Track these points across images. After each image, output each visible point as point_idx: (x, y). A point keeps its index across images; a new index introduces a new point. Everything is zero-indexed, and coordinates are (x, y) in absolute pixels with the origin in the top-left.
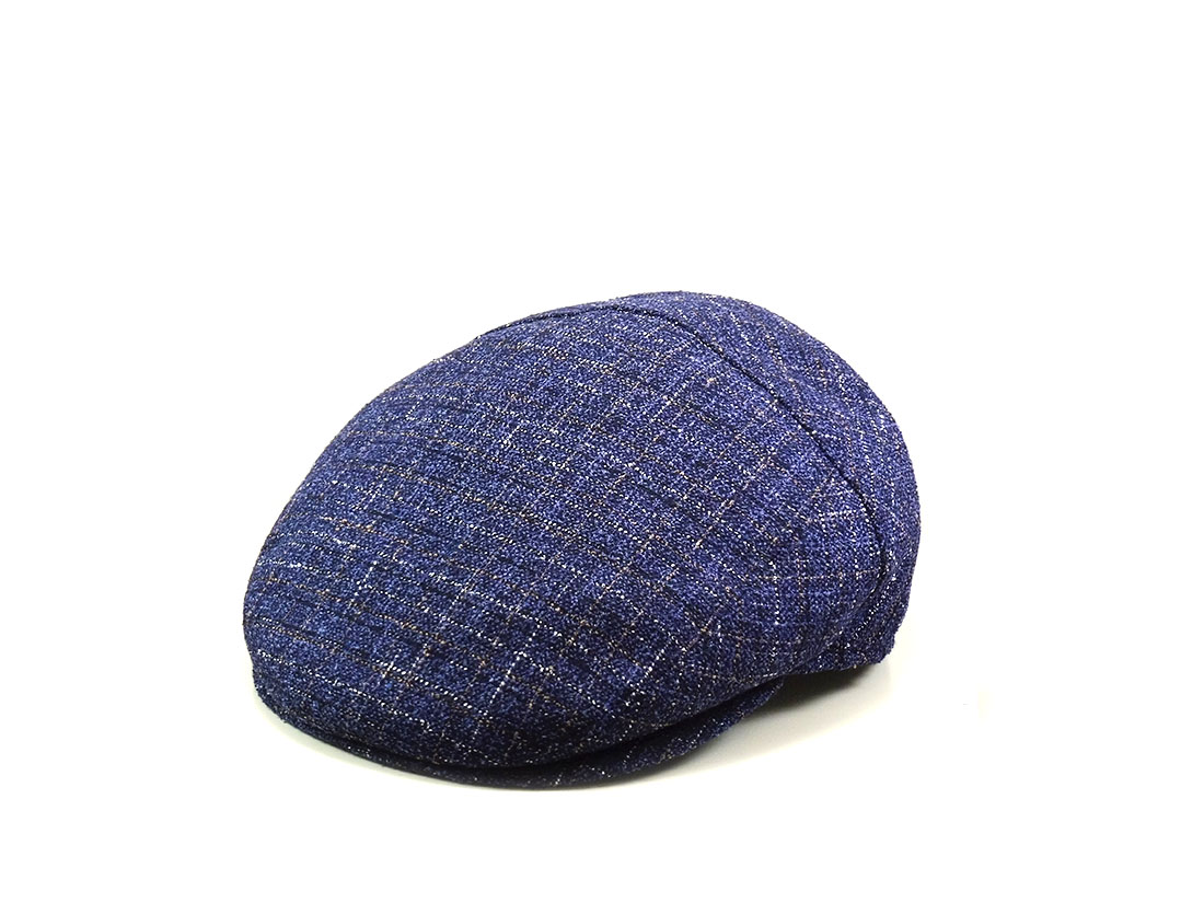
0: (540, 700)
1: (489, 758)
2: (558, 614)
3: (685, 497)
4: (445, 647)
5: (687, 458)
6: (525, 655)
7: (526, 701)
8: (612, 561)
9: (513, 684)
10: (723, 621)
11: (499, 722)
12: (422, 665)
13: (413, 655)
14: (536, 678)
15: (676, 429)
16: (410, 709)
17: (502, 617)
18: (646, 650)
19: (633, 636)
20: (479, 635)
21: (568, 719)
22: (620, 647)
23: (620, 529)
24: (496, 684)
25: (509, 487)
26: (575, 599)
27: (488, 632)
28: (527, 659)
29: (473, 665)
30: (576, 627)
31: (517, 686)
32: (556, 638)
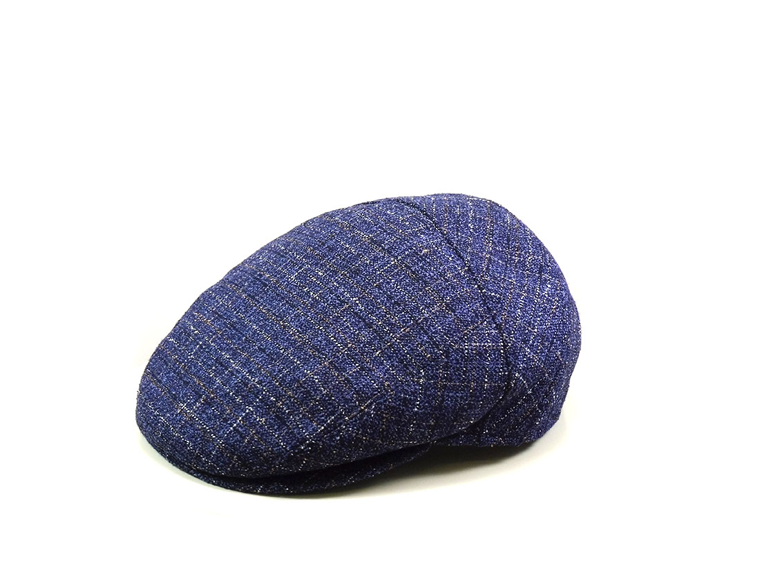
0: (252, 438)
1: (220, 470)
2: (277, 387)
3: (380, 323)
4: (213, 398)
5: (390, 298)
6: (252, 409)
7: (244, 438)
8: (320, 358)
9: (240, 426)
10: (378, 404)
11: (227, 449)
12: (198, 408)
13: (196, 401)
14: (253, 425)
15: (391, 280)
16: (184, 434)
17: (246, 385)
18: (322, 416)
19: (317, 406)
20: (231, 394)
21: (265, 452)
22: (307, 412)
23: (332, 338)
24: (231, 425)
26: (288, 379)
27: (237, 393)
28: (252, 412)
29: (223, 411)
30: (285, 396)
31: (242, 428)
32: (271, 401)
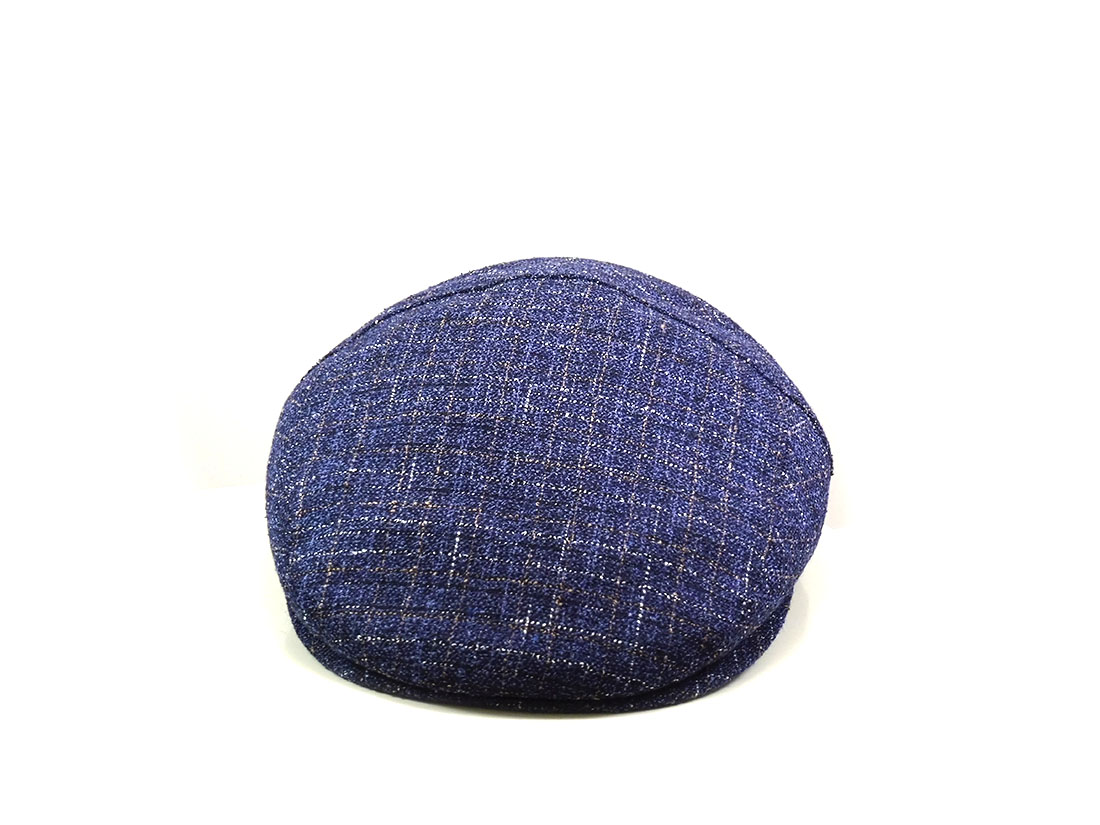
0: (677, 623)
1: (647, 684)
2: (661, 547)
3: (702, 429)
4: (574, 594)
5: (686, 395)
6: (649, 587)
7: (666, 627)
8: (679, 493)
9: (650, 615)
10: (779, 529)
11: (650, 650)
12: (559, 614)
13: (547, 608)
14: (667, 606)
15: (663, 372)
16: (567, 655)
17: (615, 558)
18: (739, 565)
19: (726, 553)
20: (601, 577)
21: (704, 635)
22: (719, 565)
23: (671, 465)
24: (635, 618)
25: (553, 444)
26: (669, 531)
27: (608, 574)
28: (652, 590)
29: (607, 605)
30: (680, 554)
31: (653, 615)
32: (668, 567)
